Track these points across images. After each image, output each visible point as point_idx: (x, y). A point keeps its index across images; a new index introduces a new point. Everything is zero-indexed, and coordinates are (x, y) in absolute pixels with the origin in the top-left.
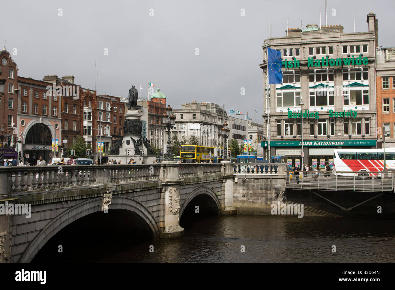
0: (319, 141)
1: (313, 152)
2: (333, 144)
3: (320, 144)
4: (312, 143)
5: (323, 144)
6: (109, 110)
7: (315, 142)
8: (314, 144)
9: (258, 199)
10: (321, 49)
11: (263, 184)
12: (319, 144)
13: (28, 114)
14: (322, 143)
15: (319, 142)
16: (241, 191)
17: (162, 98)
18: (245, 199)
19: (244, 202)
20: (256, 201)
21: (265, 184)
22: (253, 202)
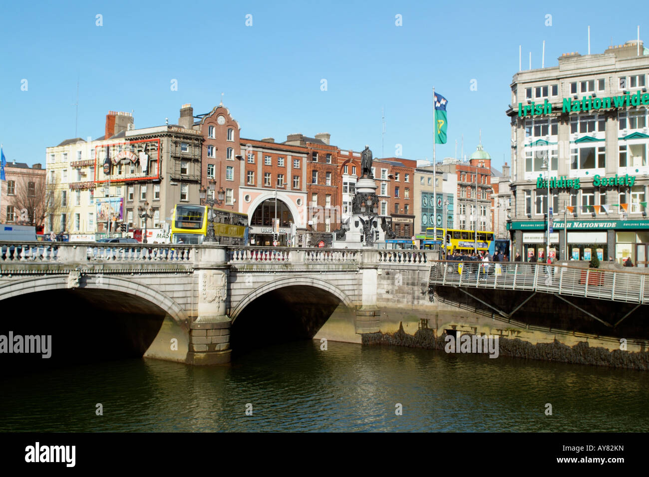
0: (580, 222)
1: (573, 238)
2: (600, 226)
3: (583, 226)
4: (571, 224)
5: (586, 226)
6: (387, 178)
7: (575, 223)
8: (574, 227)
9: (404, 297)
10: (587, 83)
11: (410, 277)
12: (581, 226)
13: (256, 187)
14: (584, 224)
15: (581, 224)
16: (386, 286)
17: (485, 159)
18: (390, 296)
19: (388, 300)
20: (401, 300)
21: (412, 278)
22: (398, 301)
